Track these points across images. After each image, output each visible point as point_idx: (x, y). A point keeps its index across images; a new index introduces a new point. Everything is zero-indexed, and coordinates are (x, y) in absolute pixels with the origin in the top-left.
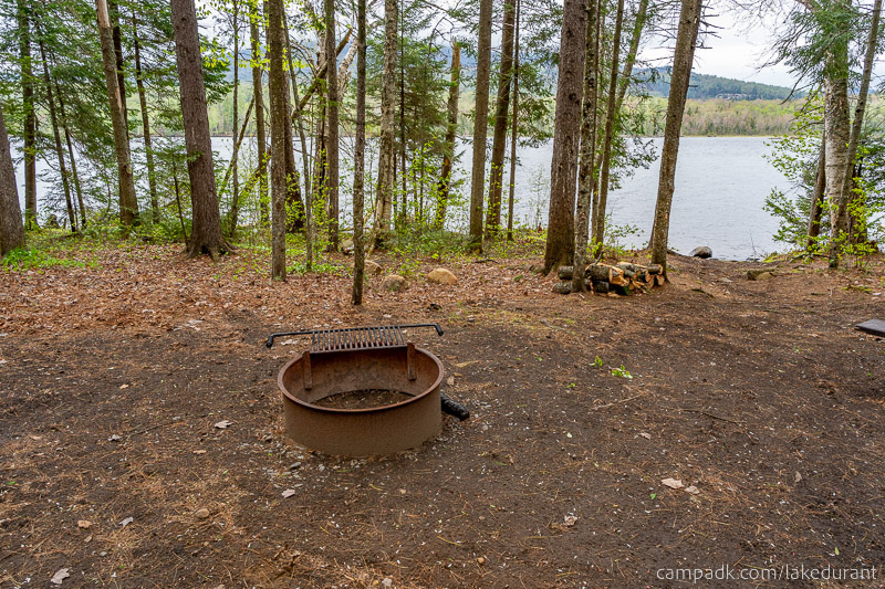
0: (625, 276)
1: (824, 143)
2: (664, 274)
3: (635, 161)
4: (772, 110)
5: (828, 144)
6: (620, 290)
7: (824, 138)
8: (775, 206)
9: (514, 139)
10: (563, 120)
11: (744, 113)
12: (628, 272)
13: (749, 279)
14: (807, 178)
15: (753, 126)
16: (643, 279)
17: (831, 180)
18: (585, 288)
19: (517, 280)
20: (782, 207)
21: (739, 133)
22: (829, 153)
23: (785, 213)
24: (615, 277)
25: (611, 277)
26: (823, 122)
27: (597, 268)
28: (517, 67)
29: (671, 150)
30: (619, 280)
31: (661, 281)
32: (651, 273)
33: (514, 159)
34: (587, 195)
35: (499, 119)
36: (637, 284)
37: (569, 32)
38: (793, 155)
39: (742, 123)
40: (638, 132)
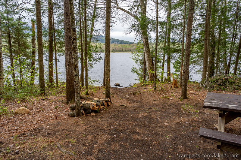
0: (97, 105)
1: (144, 54)
2: (110, 101)
3: (96, 60)
4: (126, 46)
5: (145, 54)
6: (95, 112)
7: (144, 53)
8: (134, 71)
9: (56, 53)
10: (68, 46)
11: (120, 47)
12: (98, 103)
13: (134, 95)
14: (141, 63)
15: (122, 50)
16: (103, 105)
17: (147, 64)
18: (81, 114)
19: (56, 108)
20: (136, 71)
21: (120, 52)
22: (146, 56)
23: (136, 72)
24: (93, 107)
25: (91, 108)
26: (143, 48)
27: (85, 105)
28: (54, 29)
29: (108, 57)
30: (95, 108)
31: (110, 104)
32: (106, 101)
33: (56, 60)
34: (78, 76)
35: (50, 47)
36: (101, 107)
37: (66, 13)
38: (137, 57)
39: (120, 49)
40: (96, 51)
